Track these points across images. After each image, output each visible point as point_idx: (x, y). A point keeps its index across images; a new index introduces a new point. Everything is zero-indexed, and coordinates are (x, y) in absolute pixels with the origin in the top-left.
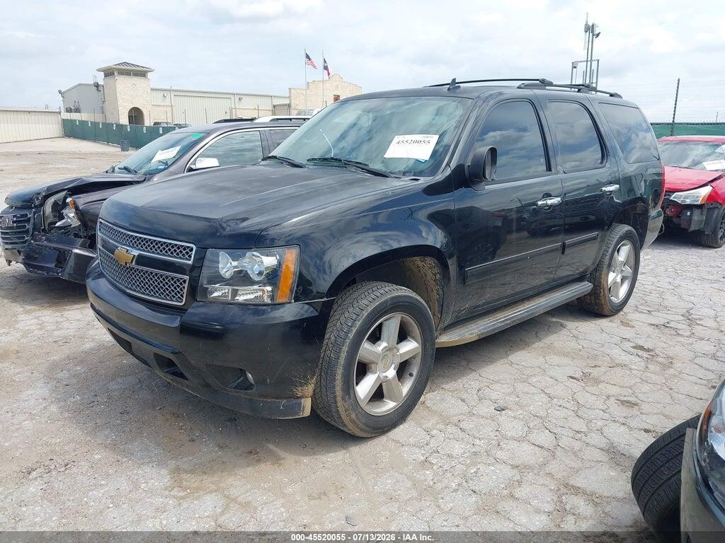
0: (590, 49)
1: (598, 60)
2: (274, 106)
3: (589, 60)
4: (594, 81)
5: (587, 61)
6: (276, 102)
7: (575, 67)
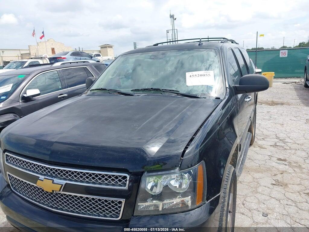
0: (173, 25)
1: (177, 29)
2: (22, 54)
3: (173, 30)
4: (176, 38)
5: (172, 30)
6: (23, 52)
7: (168, 32)
